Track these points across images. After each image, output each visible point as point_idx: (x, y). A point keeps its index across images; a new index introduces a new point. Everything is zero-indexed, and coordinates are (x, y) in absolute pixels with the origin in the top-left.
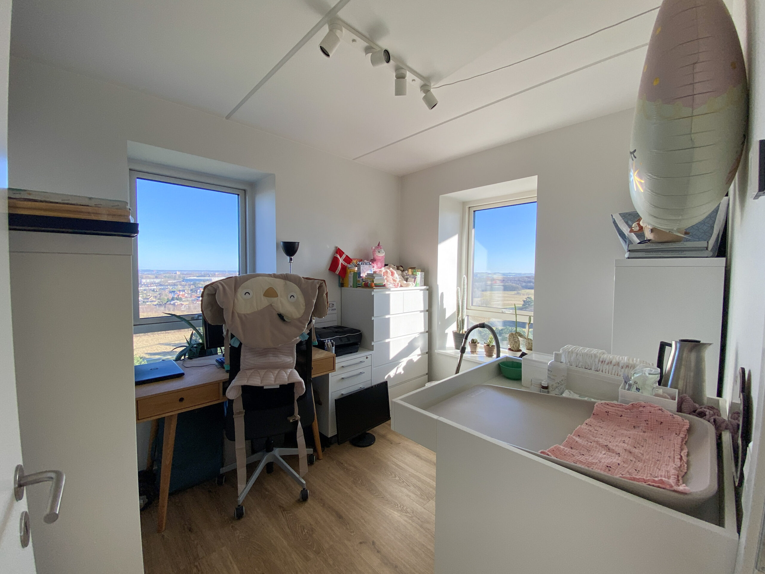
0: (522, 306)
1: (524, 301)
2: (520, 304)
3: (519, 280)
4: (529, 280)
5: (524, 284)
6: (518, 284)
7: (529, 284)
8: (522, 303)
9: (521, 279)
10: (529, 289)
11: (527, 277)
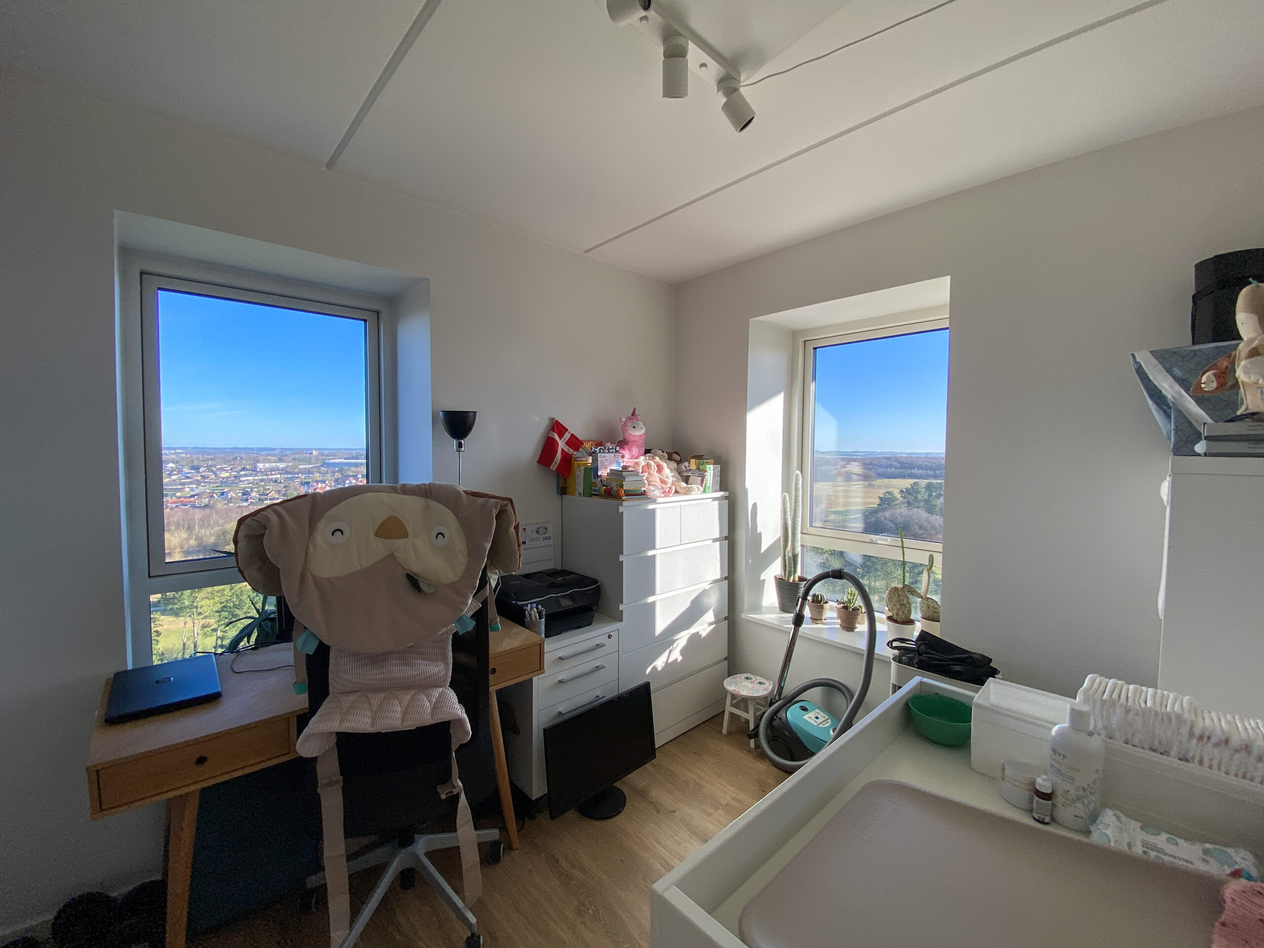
0: (877, 506)
1: (881, 498)
2: (874, 503)
3: (872, 464)
4: (889, 463)
5: (880, 470)
6: (871, 470)
7: (889, 470)
8: (878, 501)
9: (875, 462)
10: (888, 478)
11: (884, 458)
